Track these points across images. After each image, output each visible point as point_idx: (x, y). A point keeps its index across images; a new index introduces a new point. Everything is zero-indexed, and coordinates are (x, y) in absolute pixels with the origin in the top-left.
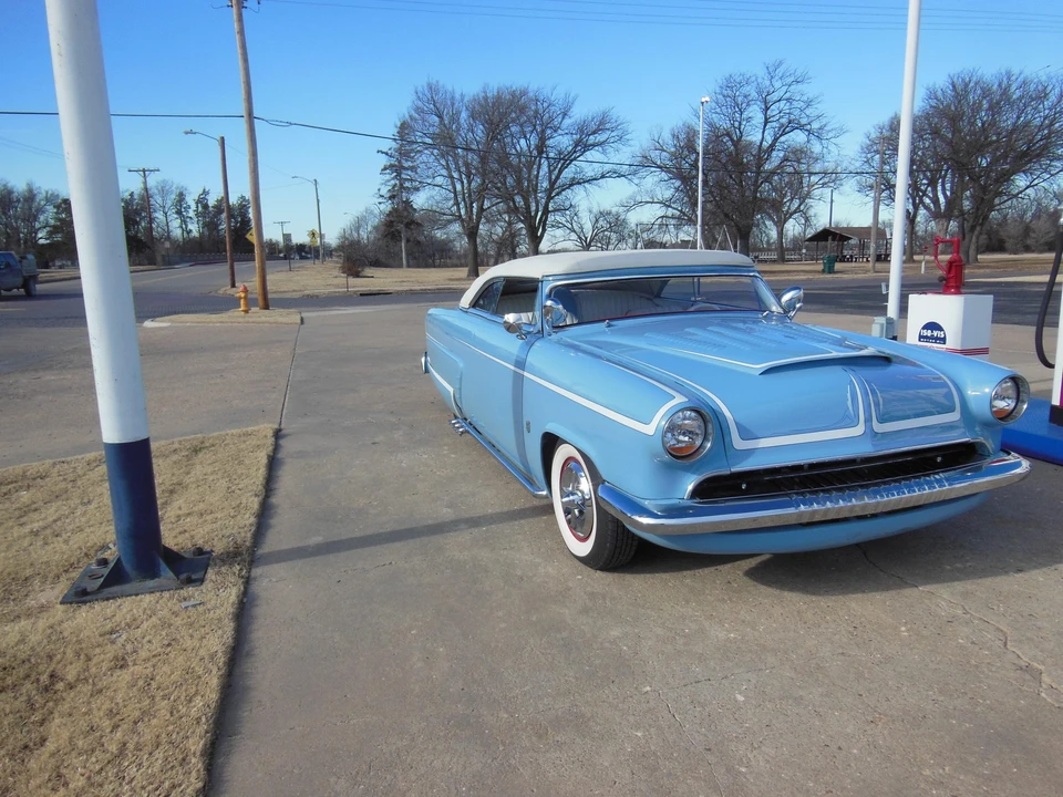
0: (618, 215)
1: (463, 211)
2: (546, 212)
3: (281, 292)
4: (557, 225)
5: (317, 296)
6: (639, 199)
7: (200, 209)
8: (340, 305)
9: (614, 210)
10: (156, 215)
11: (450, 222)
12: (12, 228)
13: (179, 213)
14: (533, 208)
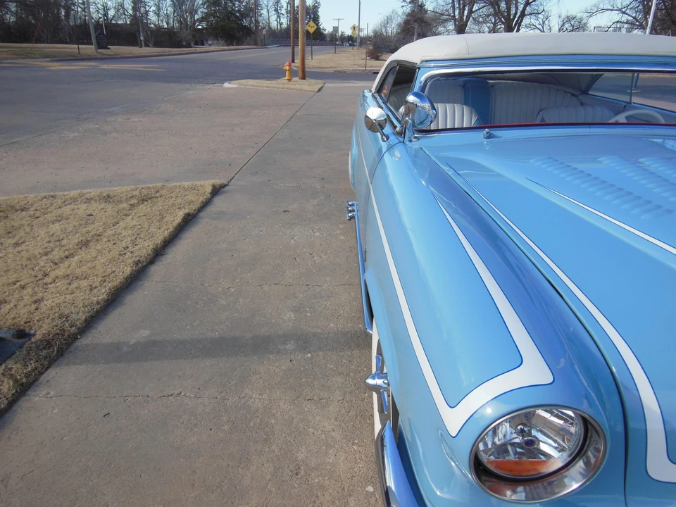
0: (581, 19)
1: (457, 12)
2: (523, 15)
3: (322, 68)
4: (531, 26)
5: (345, 72)
6: (601, 7)
7: (289, 8)
8: (356, 80)
9: (579, 16)
10: (262, 12)
11: (446, 21)
12: (184, 18)
13: (276, 10)
14: (513, 12)
